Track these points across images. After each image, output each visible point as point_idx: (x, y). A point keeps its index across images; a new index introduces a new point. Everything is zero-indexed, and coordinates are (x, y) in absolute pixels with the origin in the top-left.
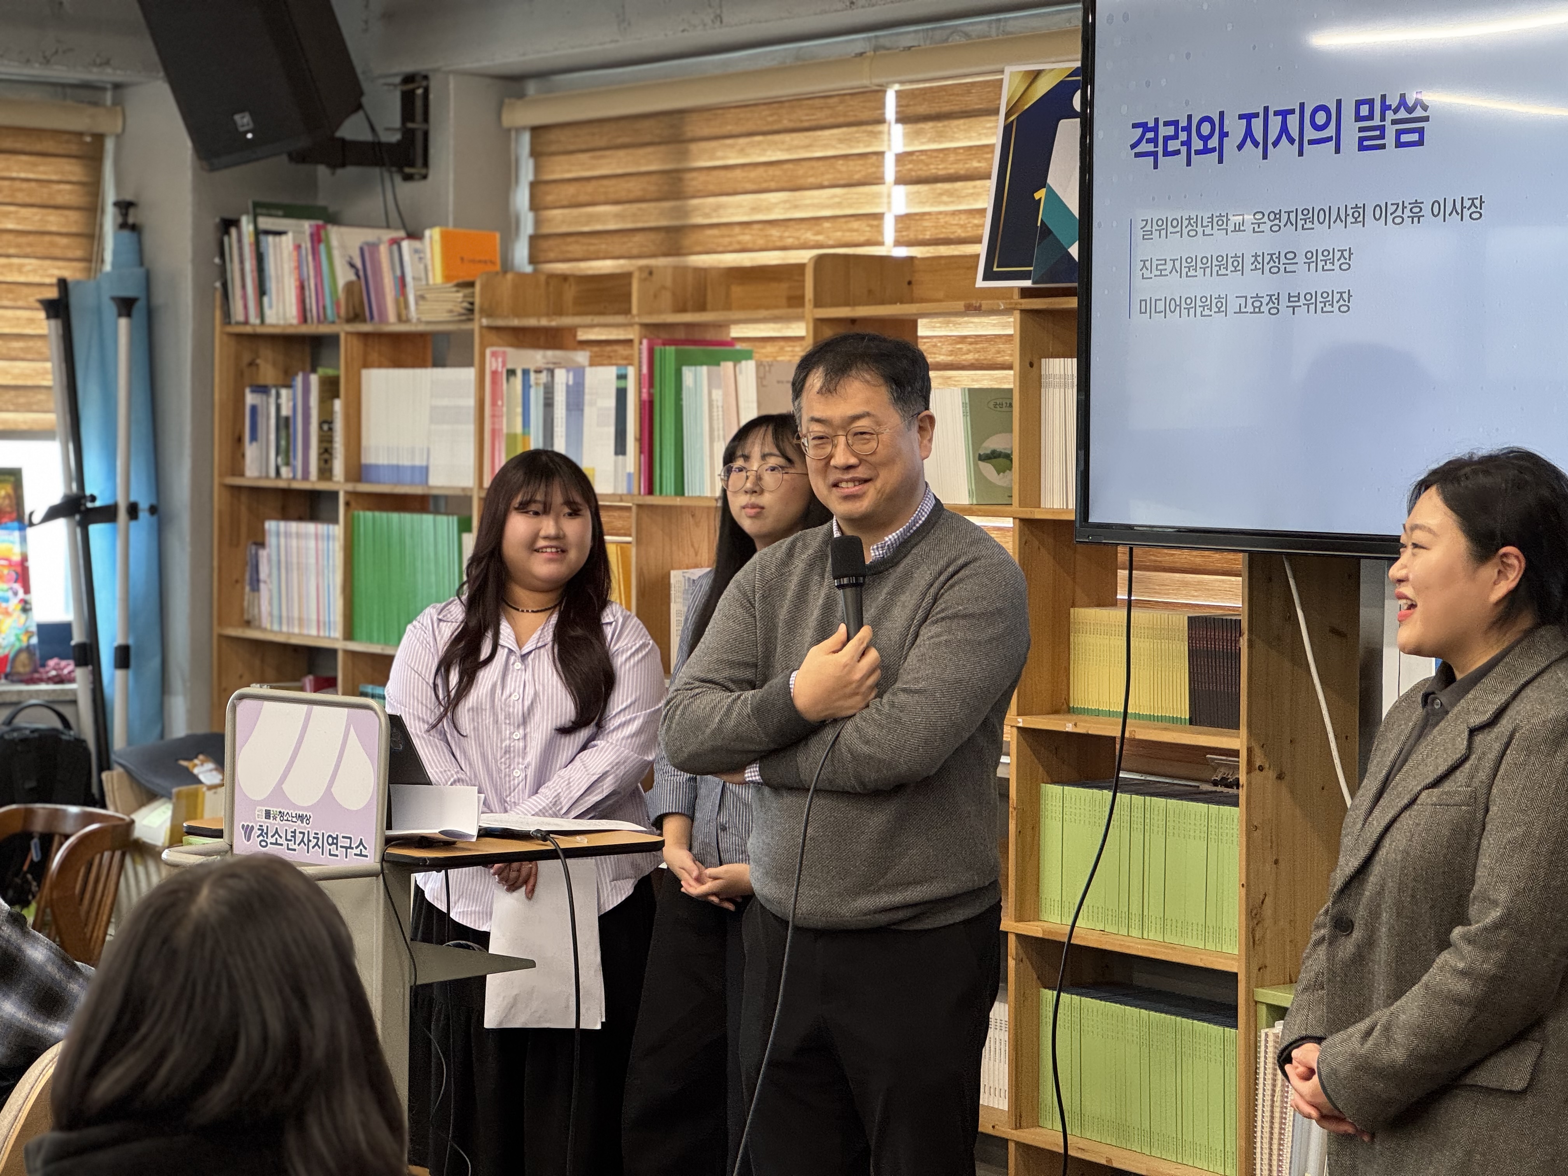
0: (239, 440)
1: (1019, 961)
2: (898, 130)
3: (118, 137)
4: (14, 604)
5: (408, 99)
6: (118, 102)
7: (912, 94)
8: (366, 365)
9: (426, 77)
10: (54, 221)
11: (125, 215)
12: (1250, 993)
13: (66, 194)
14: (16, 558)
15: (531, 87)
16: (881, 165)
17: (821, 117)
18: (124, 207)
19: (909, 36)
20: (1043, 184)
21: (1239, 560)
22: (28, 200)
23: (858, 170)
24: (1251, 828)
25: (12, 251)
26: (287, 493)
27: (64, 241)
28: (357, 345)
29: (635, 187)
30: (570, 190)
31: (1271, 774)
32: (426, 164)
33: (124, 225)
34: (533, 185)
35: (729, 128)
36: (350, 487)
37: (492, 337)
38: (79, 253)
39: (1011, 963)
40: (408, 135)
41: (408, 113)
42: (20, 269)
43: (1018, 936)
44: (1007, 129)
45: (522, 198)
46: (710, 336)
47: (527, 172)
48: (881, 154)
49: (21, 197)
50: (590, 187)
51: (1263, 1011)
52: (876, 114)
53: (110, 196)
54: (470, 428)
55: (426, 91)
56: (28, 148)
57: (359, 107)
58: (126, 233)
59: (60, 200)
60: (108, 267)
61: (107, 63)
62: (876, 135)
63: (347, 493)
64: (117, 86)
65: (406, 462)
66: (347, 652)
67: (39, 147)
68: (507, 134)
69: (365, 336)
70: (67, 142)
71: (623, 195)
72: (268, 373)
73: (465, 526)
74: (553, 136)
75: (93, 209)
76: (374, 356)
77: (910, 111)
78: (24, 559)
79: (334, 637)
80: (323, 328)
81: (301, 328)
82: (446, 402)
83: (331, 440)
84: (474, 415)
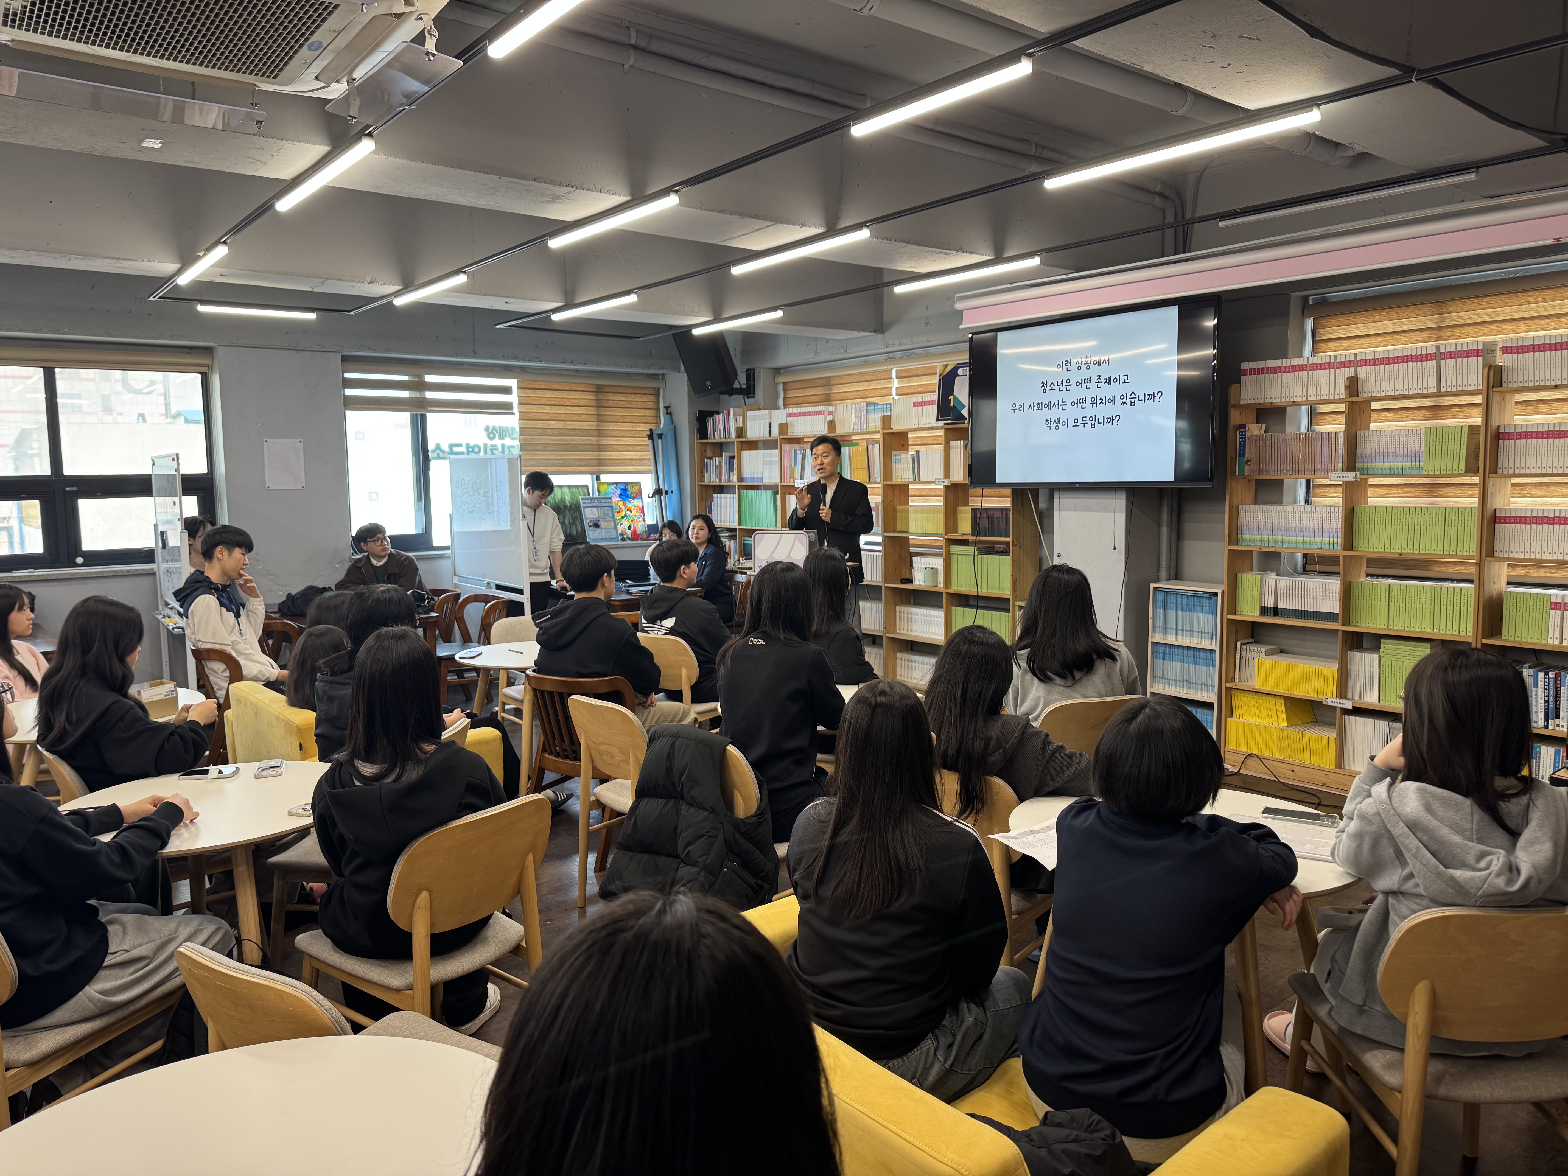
0: (702, 472)
1: (947, 599)
2: (896, 381)
3: (664, 389)
4: (641, 519)
5: (748, 376)
6: (663, 379)
7: (901, 371)
8: (742, 450)
10: (648, 413)
11: (667, 410)
12: (1013, 603)
13: (651, 405)
14: (641, 506)
15: (782, 371)
16: (892, 390)
17: (874, 377)
18: (667, 408)
19: (899, 354)
20: (952, 394)
21: (1008, 491)
22: (641, 407)
24: (1013, 561)
26: (715, 486)
27: (650, 418)
28: (739, 443)
29: (816, 399)
30: (796, 399)
31: (1018, 547)
32: (754, 393)
33: (667, 413)
34: (784, 399)
35: (845, 381)
36: (739, 484)
37: (782, 441)
39: (944, 600)
40: (749, 385)
41: (749, 379)
42: (639, 426)
43: (946, 592)
44: (940, 380)
45: (781, 402)
46: (847, 439)
47: (782, 396)
48: (892, 387)
49: (639, 406)
50: (802, 399)
51: (1017, 608)
52: (890, 376)
53: (662, 405)
54: (777, 466)
55: (754, 373)
56: (640, 392)
57: (736, 378)
58: (668, 415)
59: (649, 407)
60: (662, 426)
61: (664, 368)
62: (890, 382)
64: (663, 375)
65: (756, 476)
66: (739, 529)
67: (644, 392)
68: (776, 384)
69: (742, 442)
71: (812, 401)
72: (709, 454)
73: (776, 493)
74: (789, 385)
75: (658, 409)
76: (744, 447)
77: (901, 375)
78: (643, 507)
79: (735, 525)
80: (729, 440)
81: (723, 440)
82: (768, 459)
83: (733, 471)
84: (778, 463)
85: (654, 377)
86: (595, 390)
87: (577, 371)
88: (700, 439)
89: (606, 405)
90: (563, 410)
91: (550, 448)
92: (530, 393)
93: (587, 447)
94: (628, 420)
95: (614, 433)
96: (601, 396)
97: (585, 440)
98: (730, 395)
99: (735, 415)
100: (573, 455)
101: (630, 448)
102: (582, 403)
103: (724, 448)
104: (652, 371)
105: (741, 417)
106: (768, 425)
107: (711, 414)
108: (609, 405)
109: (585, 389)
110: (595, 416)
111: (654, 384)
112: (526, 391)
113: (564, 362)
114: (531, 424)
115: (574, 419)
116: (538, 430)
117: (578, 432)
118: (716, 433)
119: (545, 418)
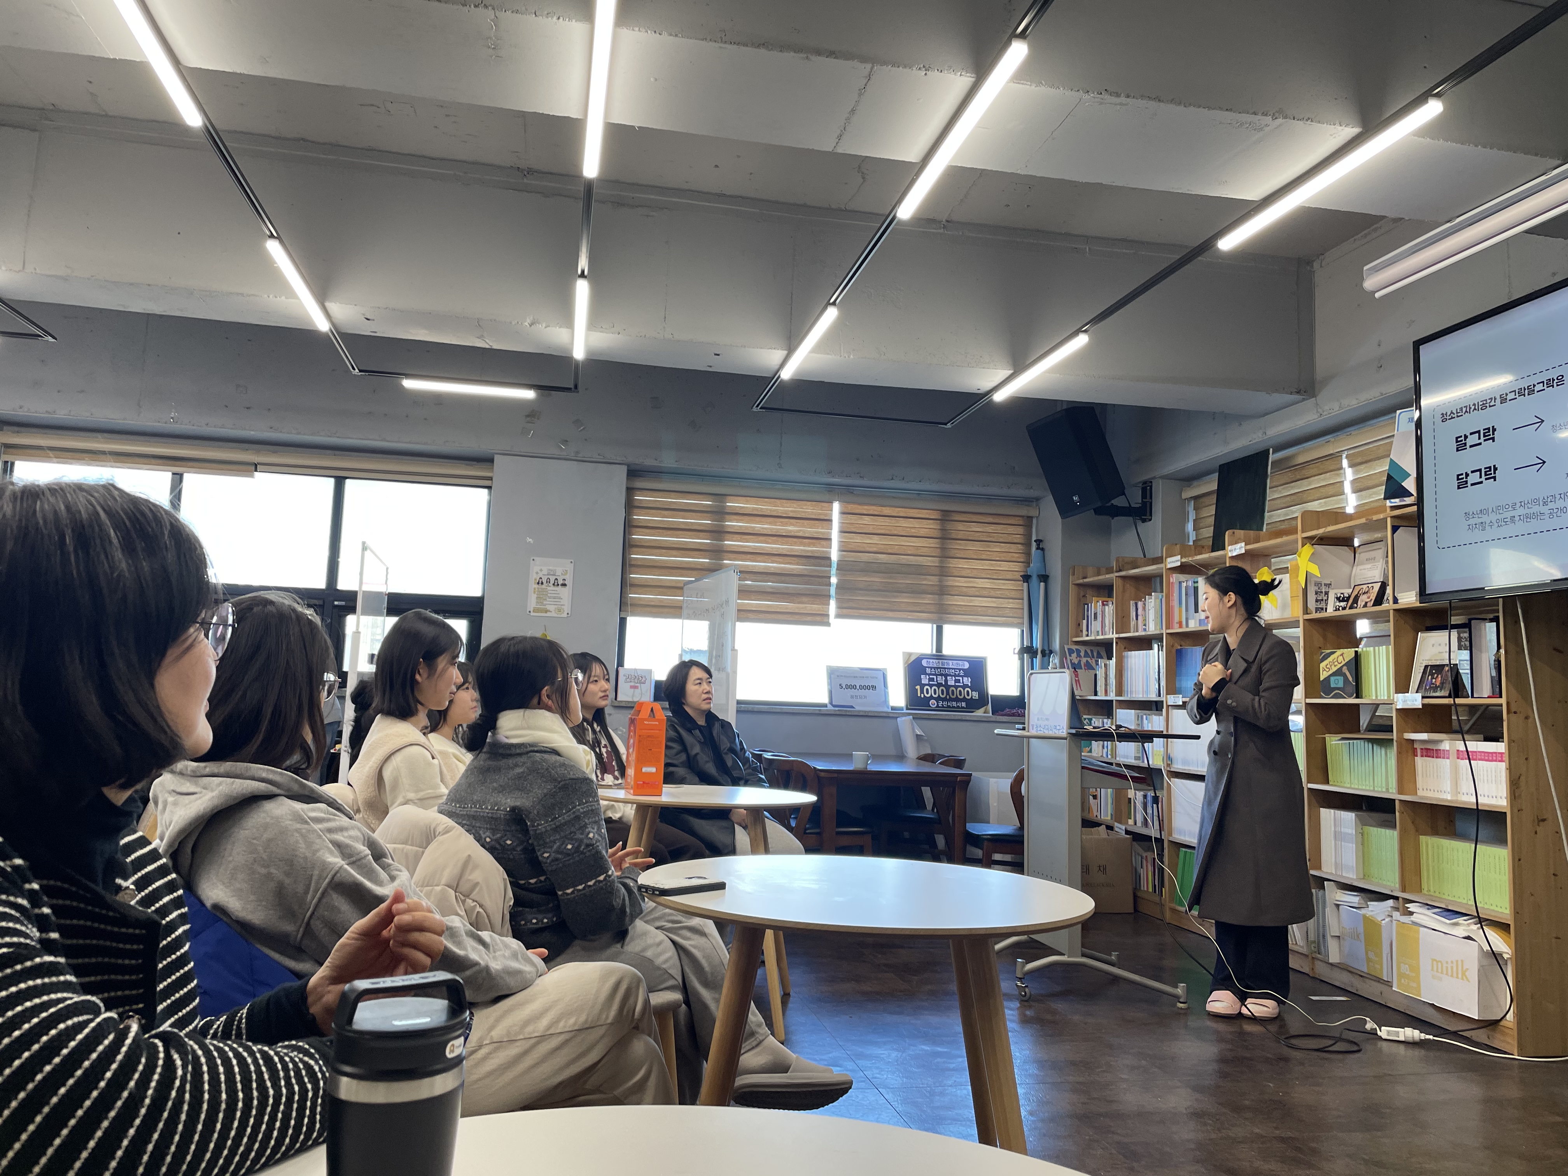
2: (1349, 471)
3: (1038, 518)
5: (1144, 490)
6: (1036, 505)
7: (1355, 454)
9: (1151, 482)
10: (1013, 548)
11: (1039, 545)
13: (1019, 538)
15: (1194, 483)
16: (1343, 486)
17: (1314, 471)
18: (1039, 542)
22: (1004, 541)
23: (1331, 490)
25: (998, 559)
27: (1017, 555)
28: (1120, 581)
30: (1209, 520)
32: (1150, 514)
33: (1038, 548)
38: (1022, 560)
39: (1399, 815)
40: (1144, 504)
41: (1144, 496)
43: (1400, 800)
45: (1190, 526)
47: (1192, 516)
48: (1343, 482)
49: (1001, 540)
52: (1338, 466)
53: (1034, 538)
55: (1151, 487)
56: (1004, 522)
57: (1124, 494)
58: (1039, 551)
59: (1015, 541)
60: (1032, 564)
62: (1339, 475)
63: (1116, 638)
64: (1036, 498)
67: (1010, 521)
68: (1184, 500)
70: (1019, 520)
74: (1202, 500)
75: (1028, 545)
77: (1354, 462)
80: (1108, 576)
85: (1025, 502)
86: (940, 518)
87: (918, 493)
89: (955, 537)
90: (895, 541)
91: (875, 588)
92: (856, 520)
93: (925, 588)
94: (984, 557)
95: (964, 573)
96: (949, 526)
97: (921, 580)
98: (1112, 516)
100: (905, 597)
102: (923, 532)
108: (959, 537)
109: (927, 516)
110: (938, 550)
111: (1024, 511)
112: (849, 516)
115: (910, 552)
117: (914, 569)
119: (871, 550)
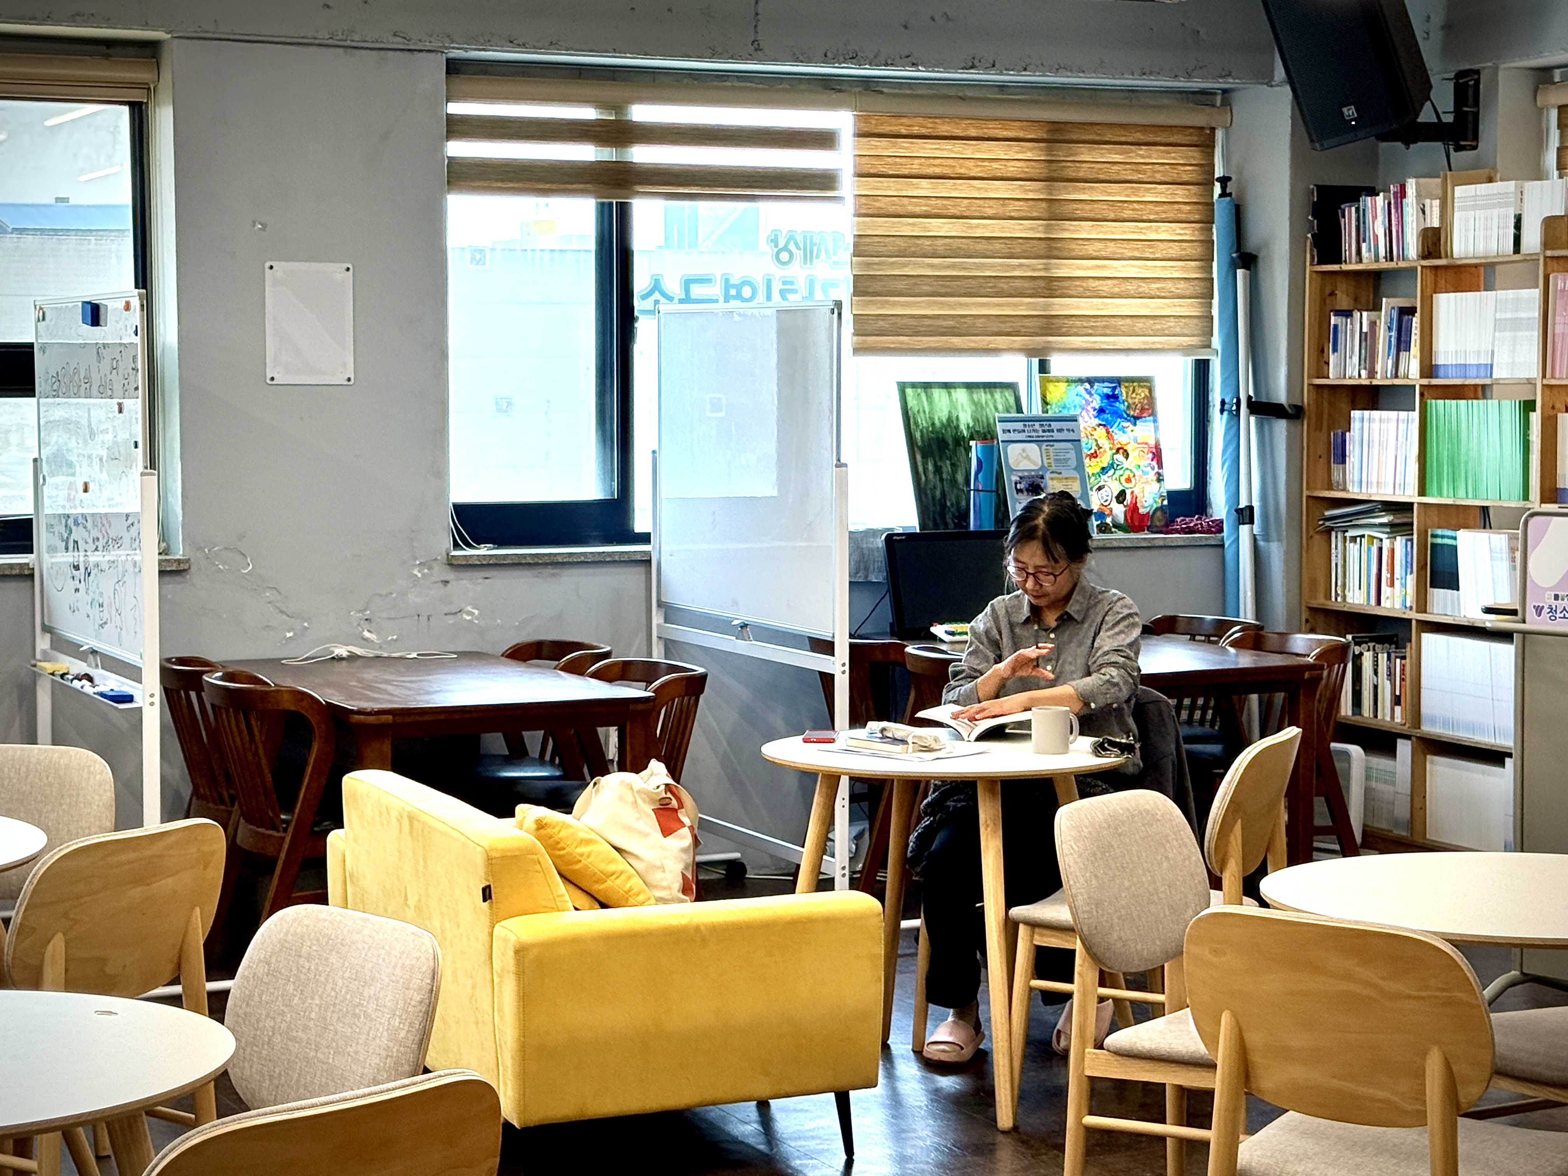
0: (1322, 351)
4: (1152, 476)
5: (1460, 90)
8: (1437, 291)
9: (1477, 73)
10: (1180, 194)
11: (1224, 187)
14: (1153, 442)
15: (1556, 77)
22: (1163, 179)
26: (1355, 390)
34: (1560, 151)
36: (1425, 382)
37: (1555, 264)
38: (1197, 217)
40: (1461, 116)
41: (1460, 100)
42: (1157, 231)
45: (1551, 156)
47: (1554, 141)
49: (1159, 177)
53: (1218, 173)
54: (1535, 333)
55: (1477, 82)
56: (1164, 140)
57: (1429, 99)
58: (1226, 198)
61: (1229, 75)
63: (1422, 386)
65: (1472, 361)
66: (1421, 504)
69: (1436, 268)
70: (1191, 135)
72: (1343, 300)
73: (1530, 408)
75: (1208, 184)
76: (1442, 283)
78: (1158, 443)
79: (1409, 494)
80: (1402, 264)
81: (1384, 265)
82: (1509, 315)
83: (1408, 349)
84: (1537, 325)
85: (1203, 97)
86: (1045, 136)
87: (1002, 87)
88: (1320, 263)
89: (1073, 175)
90: (962, 189)
91: (927, 288)
92: (882, 147)
93: (1018, 284)
94: (1127, 214)
95: (1091, 249)
96: (1061, 153)
97: (1014, 267)
98: (1407, 143)
99: (1419, 196)
100: (983, 305)
101: (1130, 287)
102: (1013, 169)
103: (1384, 287)
104: (1197, 84)
105: (1437, 203)
106: (1512, 222)
107: (1353, 194)
108: (1081, 174)
109: (1021, 134)
110: (1044, 205)
111: (1199, 118)
112: (874, 141)
113: (973, 67)
114: (883, 227)
115: (990, 212)
116: (899, 242)
117: (997, 246)
118: (1364, 246)
119: (917, 210)
